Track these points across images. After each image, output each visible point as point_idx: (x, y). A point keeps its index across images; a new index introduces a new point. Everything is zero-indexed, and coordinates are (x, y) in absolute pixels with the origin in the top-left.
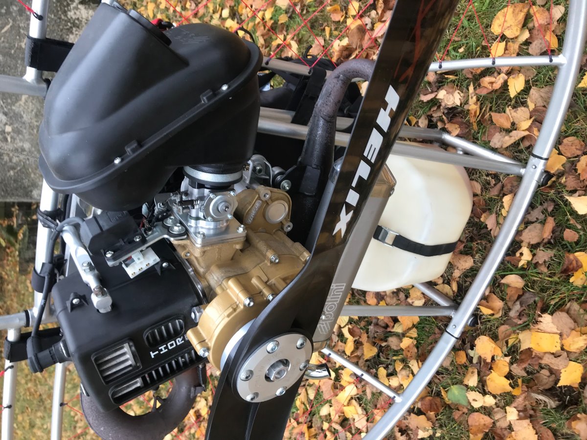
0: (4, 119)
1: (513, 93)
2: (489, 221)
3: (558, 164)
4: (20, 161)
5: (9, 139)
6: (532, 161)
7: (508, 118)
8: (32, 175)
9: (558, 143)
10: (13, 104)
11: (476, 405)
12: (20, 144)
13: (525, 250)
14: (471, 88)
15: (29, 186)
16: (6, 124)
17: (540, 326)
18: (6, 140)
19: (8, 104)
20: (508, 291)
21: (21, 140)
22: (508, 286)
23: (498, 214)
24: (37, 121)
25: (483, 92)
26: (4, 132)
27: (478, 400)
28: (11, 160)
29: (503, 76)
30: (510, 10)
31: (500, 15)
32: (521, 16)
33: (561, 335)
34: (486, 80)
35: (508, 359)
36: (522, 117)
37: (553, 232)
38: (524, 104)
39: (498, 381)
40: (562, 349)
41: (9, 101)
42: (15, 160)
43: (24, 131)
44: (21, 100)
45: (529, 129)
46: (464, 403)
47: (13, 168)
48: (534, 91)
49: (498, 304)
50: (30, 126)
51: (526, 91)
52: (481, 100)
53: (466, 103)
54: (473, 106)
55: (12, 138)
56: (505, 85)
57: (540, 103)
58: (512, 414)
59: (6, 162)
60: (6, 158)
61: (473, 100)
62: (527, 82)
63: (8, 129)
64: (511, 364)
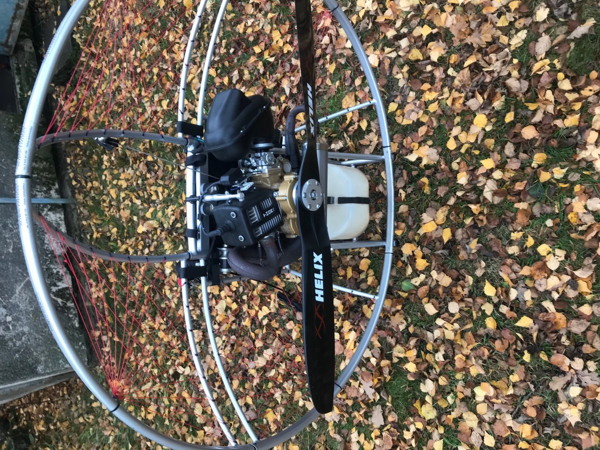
0: (4, 311)
1: (364, 129)
2: (380, 188)
3: (395, 147)
4: (23, 343)
5: (11, 328)
6: (385, 150)
7: (367, 140)
8: (35, 354)
9: (391, 139)
10: (10, 297)
11: (417, 284)
12: (21, 329)
13: (401, 191)
14: (345, 135)
15: (33, 364)
16: (7, 315)
17: (424, 222)
18: (8, 328)
19: (6, 299)
20: (404, 215)
21: (20, 326)
22: (402, 213)
23: (383, 184)
24: (31, 307)
25: (351, 133)
26: (5, 322)
27: (417, 281)
28: (15, 345)
29: (357, 124)
30: (347, 97)
31: (344, 101)
32: (353, 97)
33: (434, 220)
34: (350, 129)
35: (419, 248)
36: (373, 137)
37: (408, 176)
38: (371, 131)
39: (421, 264)
40: (438, 225)
41: (6, 296)
42: (18, 343)
43: (22, 317)
44: (15, 293)
45: (378, 140)
46: (412, 288)
47: (18, 351)
48: (372, 123)
49: (403, 225)
50: (26, 312)
51: (369, 125)
52: (352, 138)
53: (346, 143)
54: (350, 143)
55: (12, 326)
56: (359, 126)
57: (377, 127)
58: (434, 274)
59: (11, 347)
60: (10, 344)
61: (348, 140)
62: (368, 121)
63: (9, 319)
64: (422, 249)
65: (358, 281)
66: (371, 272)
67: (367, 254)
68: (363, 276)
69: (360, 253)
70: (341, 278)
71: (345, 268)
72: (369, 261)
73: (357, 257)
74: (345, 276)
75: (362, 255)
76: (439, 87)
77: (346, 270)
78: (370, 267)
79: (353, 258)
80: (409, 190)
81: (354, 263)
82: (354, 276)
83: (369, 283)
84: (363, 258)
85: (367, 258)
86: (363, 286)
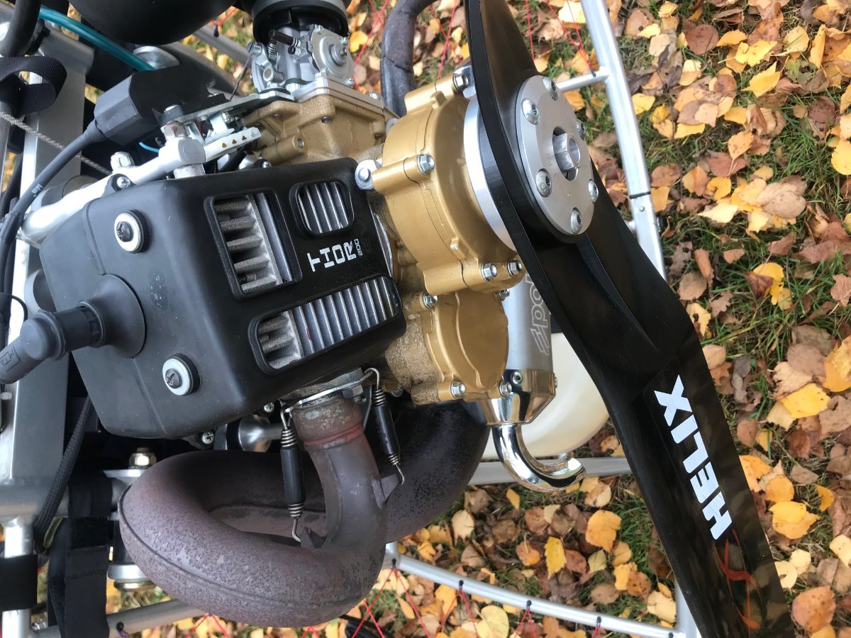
6: (635, 204)
11: (790, 582)
13: (696, 309)
17: (784, 388)
27: (787, 573)
33: (815, 381)
35: (779, 468)
37: (712, 264)
39: (791, 517)
40: (831, 394)
64: (788, 472)
65: (584, 579)
66: (624, 552)
67: (604, 498)
68: (597, 564)
69: (582, 496)
70: (529, 574)
71: (539, 542)
72: (614, 520)
73: (572, 509)
74: (541, 568)
75: (589, 502)
76: (773, 31)
77: (542, 550)
78: (620, 537)
79: (561, 512)
80: (720, 305)
81: (564, 527)
82: (572, 568)
83: (621, 585)
84: (593, 510)
85: (606, 508)
86: (601, 594)
